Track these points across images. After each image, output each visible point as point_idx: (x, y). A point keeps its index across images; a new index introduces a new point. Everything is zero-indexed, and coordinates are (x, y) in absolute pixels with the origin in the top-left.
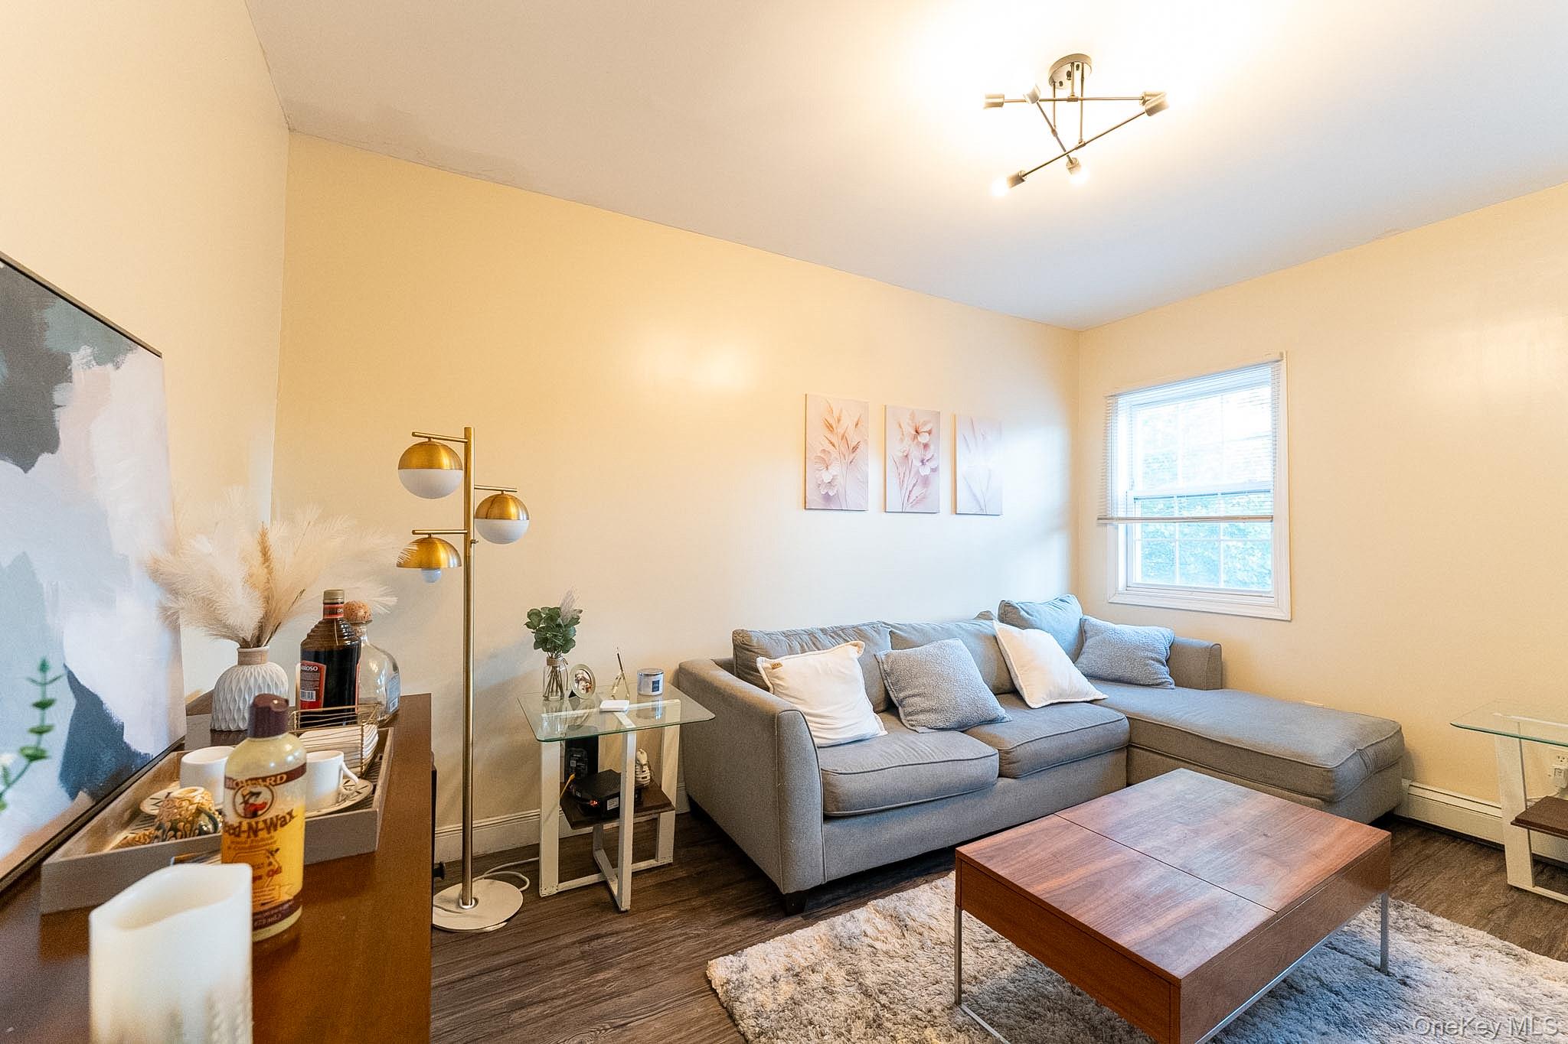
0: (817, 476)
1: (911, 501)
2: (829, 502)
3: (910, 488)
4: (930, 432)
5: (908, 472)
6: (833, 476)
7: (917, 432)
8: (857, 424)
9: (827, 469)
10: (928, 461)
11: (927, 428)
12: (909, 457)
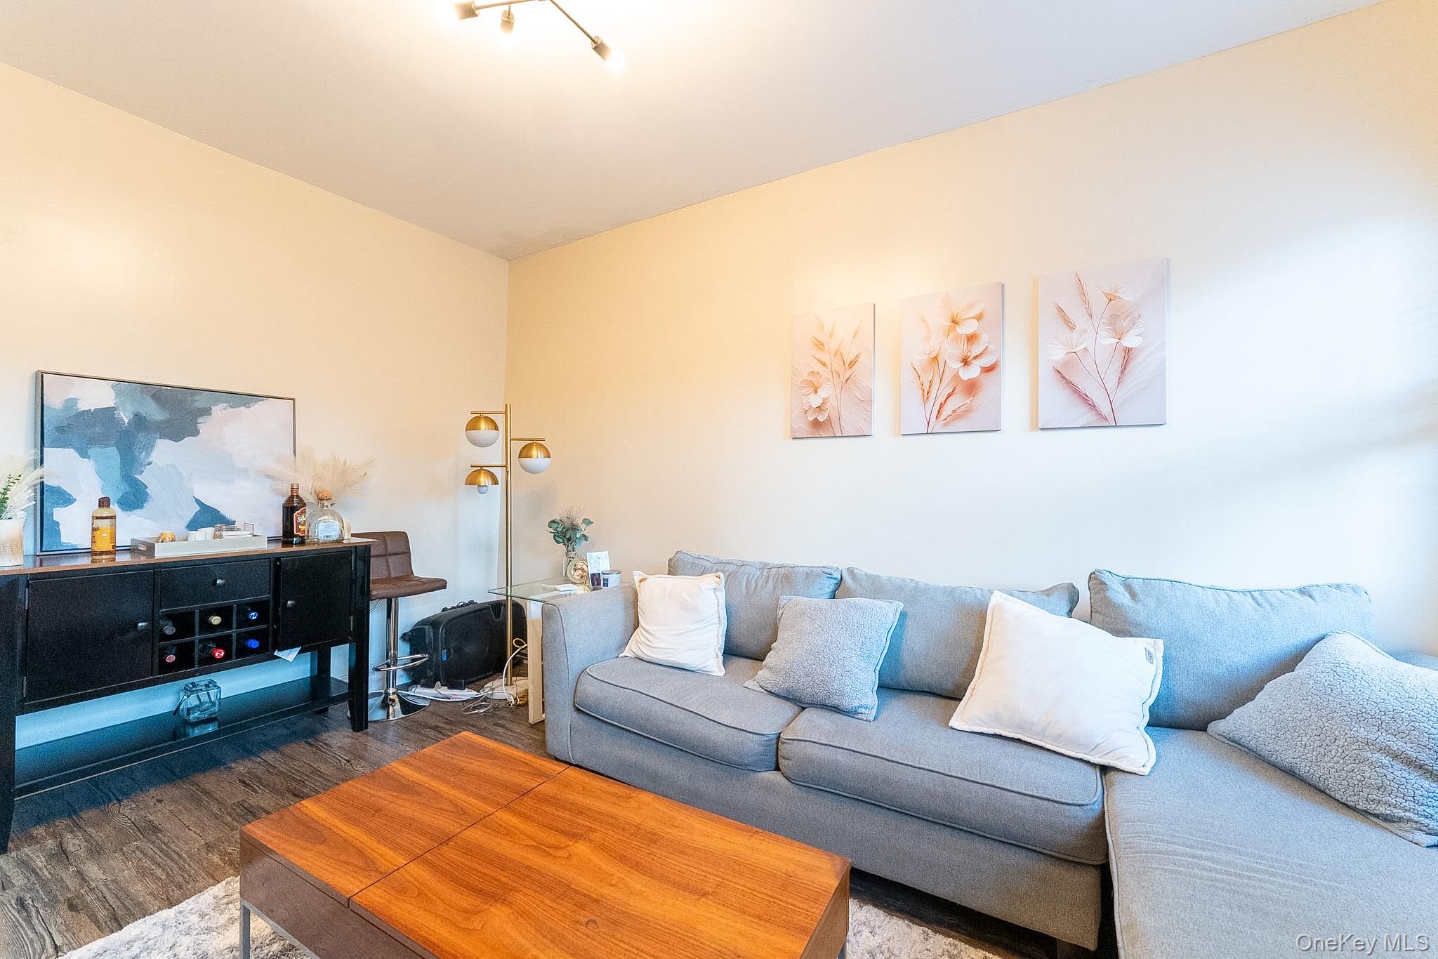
0: (803, 402)
1: (943, 416)
2: (820, 427)
3: (941, 399)
4: (979, 318)
5: (937, 380)
6: (824, 399)
7: (954, 322)
8: (855, 334)
9: (816, 392)
10: (976, 357)
11: (975, 312)
12: (940, 359)
